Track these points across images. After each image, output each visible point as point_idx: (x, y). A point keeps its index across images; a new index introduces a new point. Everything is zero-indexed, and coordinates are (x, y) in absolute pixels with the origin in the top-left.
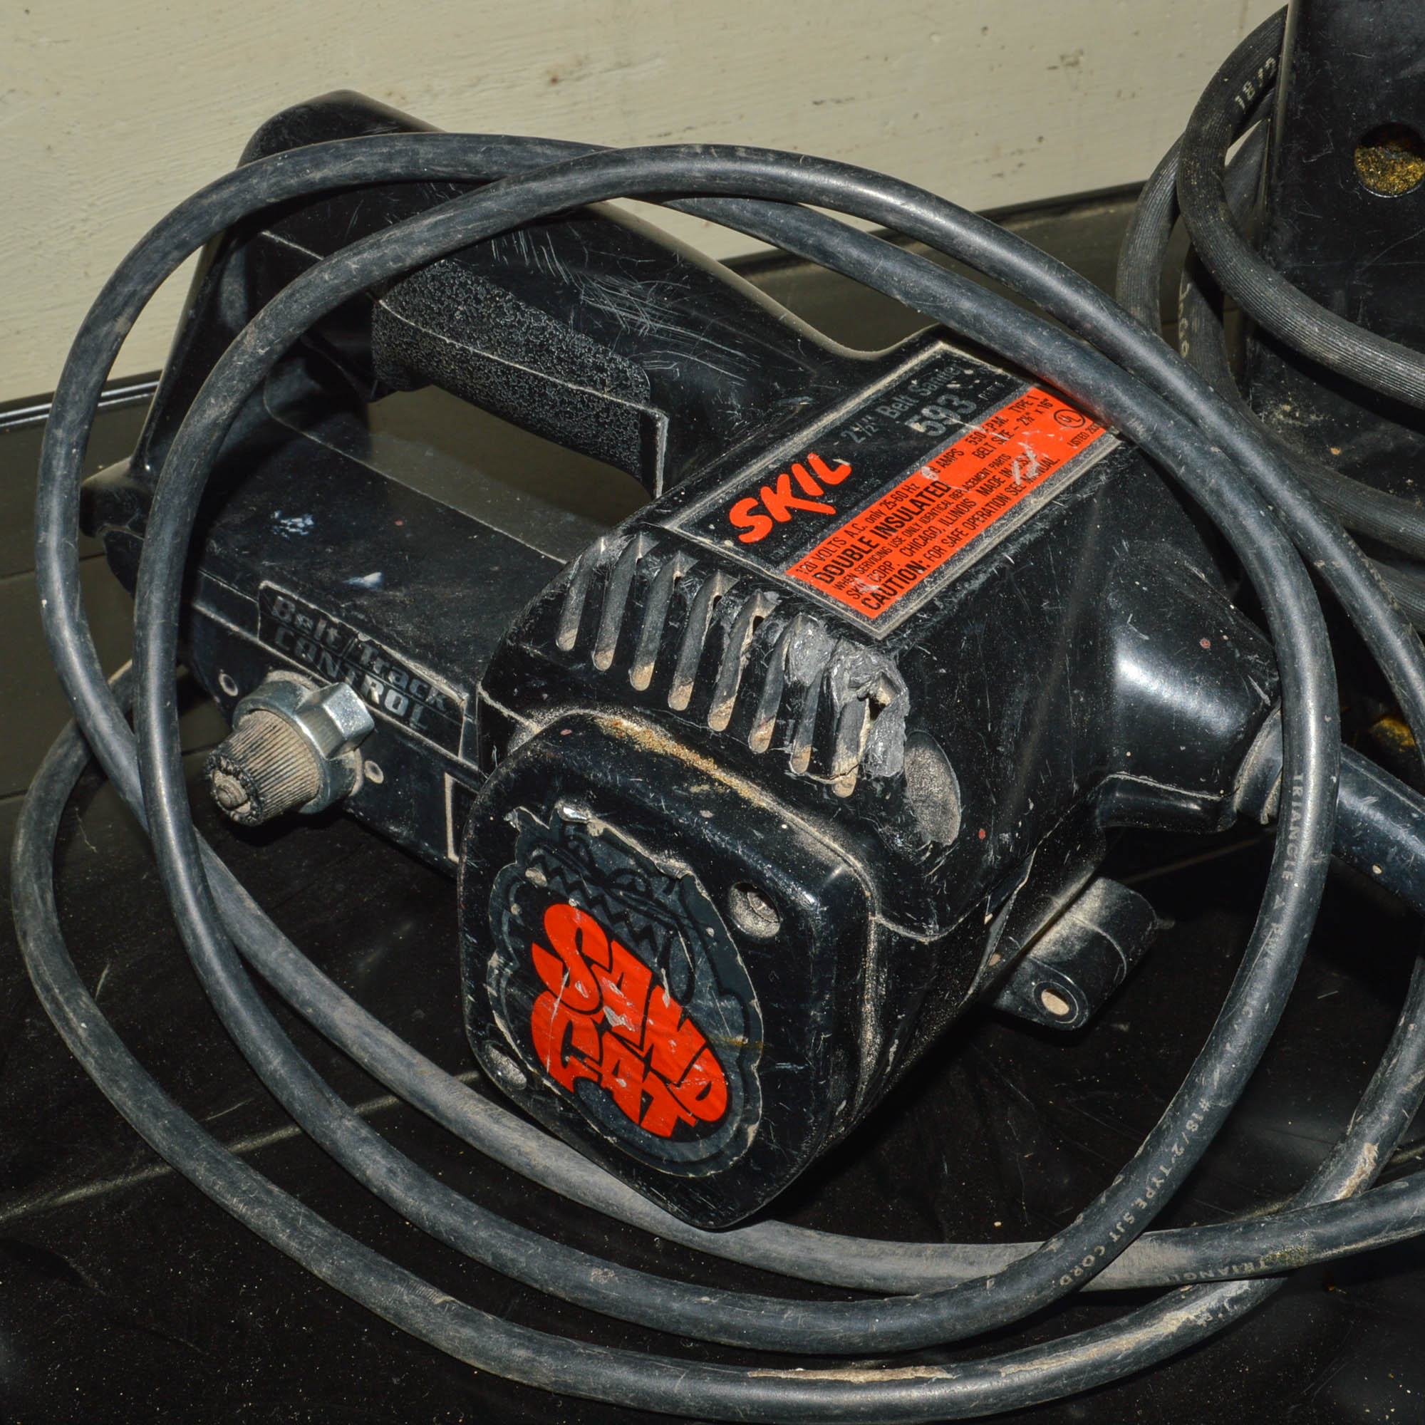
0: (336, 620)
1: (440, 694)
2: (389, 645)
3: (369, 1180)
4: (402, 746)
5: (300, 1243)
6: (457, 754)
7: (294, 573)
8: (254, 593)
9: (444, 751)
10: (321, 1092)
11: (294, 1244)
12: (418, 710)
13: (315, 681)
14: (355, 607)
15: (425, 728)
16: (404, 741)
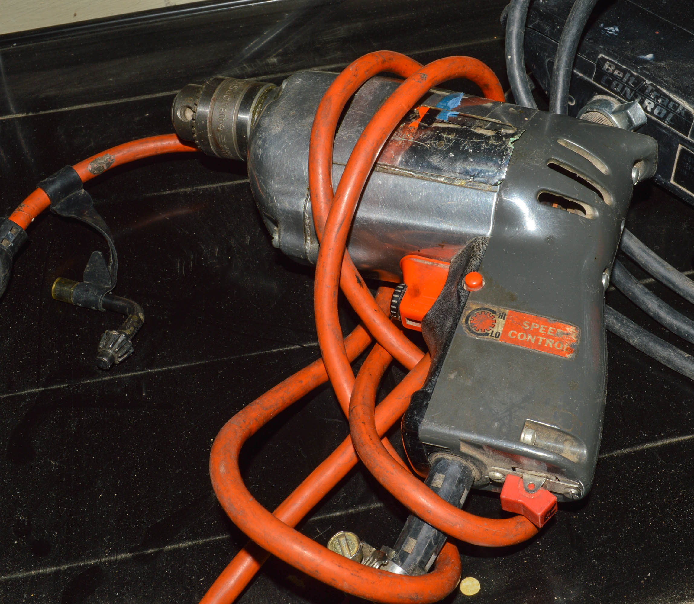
0: (635, 74)
1: (684, 108)
2: (661, 86)
3: (649, 309)
4: (659, 131)
5: (625, 330)
6: (687, 136)
7: (615, 52)
8: (594, 60)
9: (681, 134)
10: (627, 273)
11: (622, 330)
12: (670, 116)
13: (619, 100)
14: (644, 68)
15: (673, 124)
16: (661, 129)
